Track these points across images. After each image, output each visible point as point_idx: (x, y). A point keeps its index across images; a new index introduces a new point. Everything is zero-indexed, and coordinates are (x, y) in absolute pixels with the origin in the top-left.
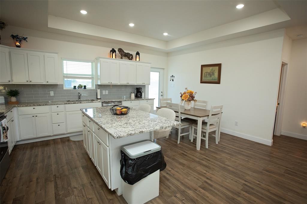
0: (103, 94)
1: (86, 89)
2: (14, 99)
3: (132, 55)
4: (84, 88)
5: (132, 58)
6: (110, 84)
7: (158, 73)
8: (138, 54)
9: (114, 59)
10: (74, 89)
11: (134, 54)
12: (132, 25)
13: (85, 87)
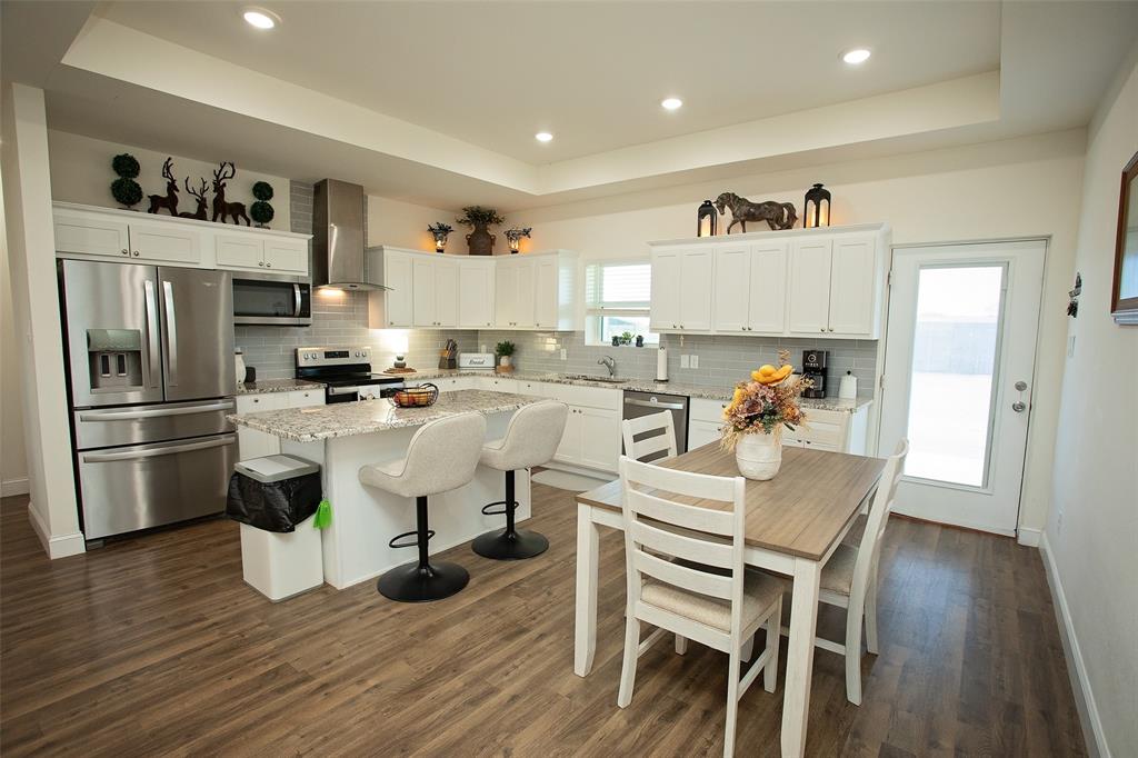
0: (682, 366)
1: (642, 346)
2: (504, 361)
3: (790, 207)
4: (637, 345)
5: (792, 217)
6: (679, 333)
7: (996, 272)
8: (817, 194)
9: (706, 240)
10: (613, 344)
11: (797, 199)
12: (672, 104)
13: (640, 340)
